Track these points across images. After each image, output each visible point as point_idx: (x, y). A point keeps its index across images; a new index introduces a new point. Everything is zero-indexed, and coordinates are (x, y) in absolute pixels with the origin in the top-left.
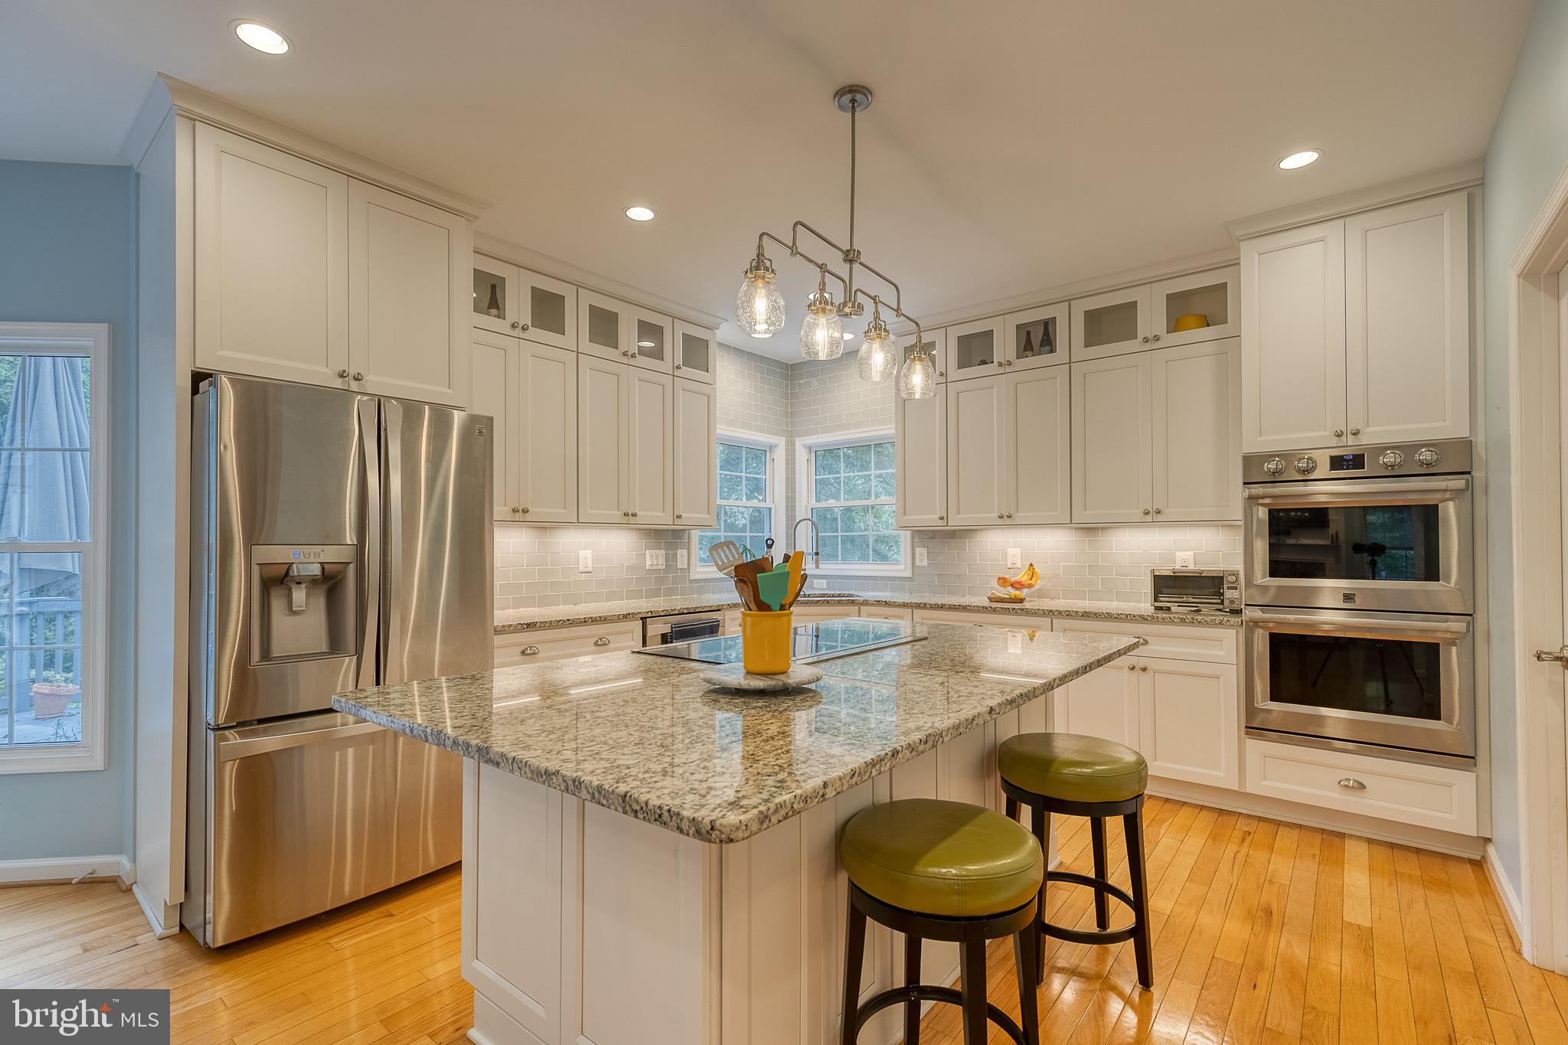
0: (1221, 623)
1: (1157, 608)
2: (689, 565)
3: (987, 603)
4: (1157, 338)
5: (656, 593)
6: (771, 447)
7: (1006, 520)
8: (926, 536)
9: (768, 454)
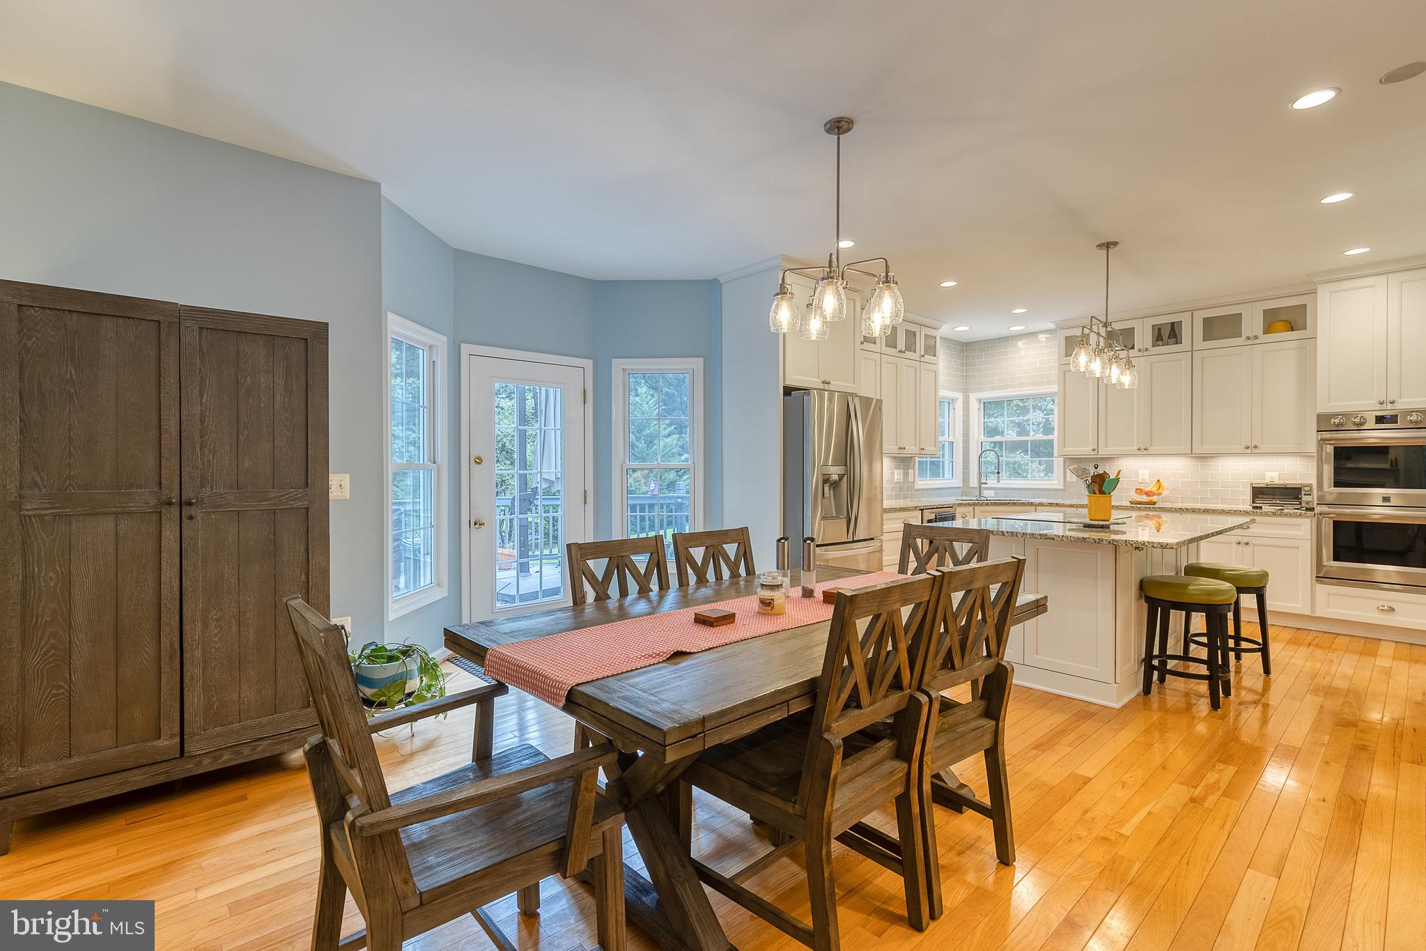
0: (1300, 515)
1: (1254, 507)
3: (1127, 504)
4: (1256, 337)
7: (1143, 451)
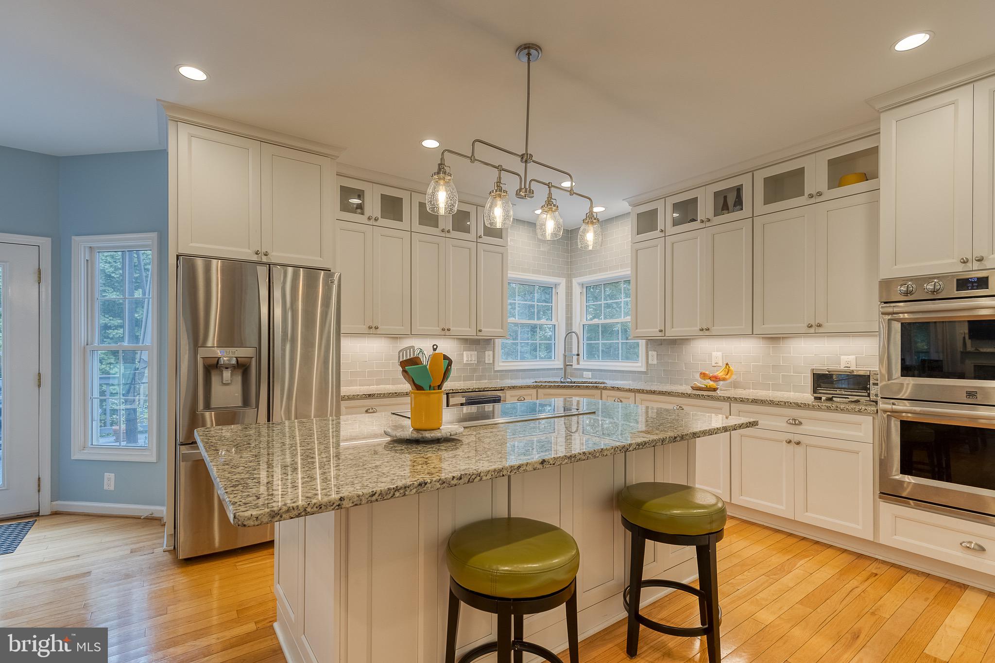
0: (860, 411)
1: (816, 398)
2: (494, 361)
3: (689, 391)
4: (820, 194)
5: (470, 378)
6: (556, 285)
7: (706, 332)
8: (655, 343)
9: (554, 290)
